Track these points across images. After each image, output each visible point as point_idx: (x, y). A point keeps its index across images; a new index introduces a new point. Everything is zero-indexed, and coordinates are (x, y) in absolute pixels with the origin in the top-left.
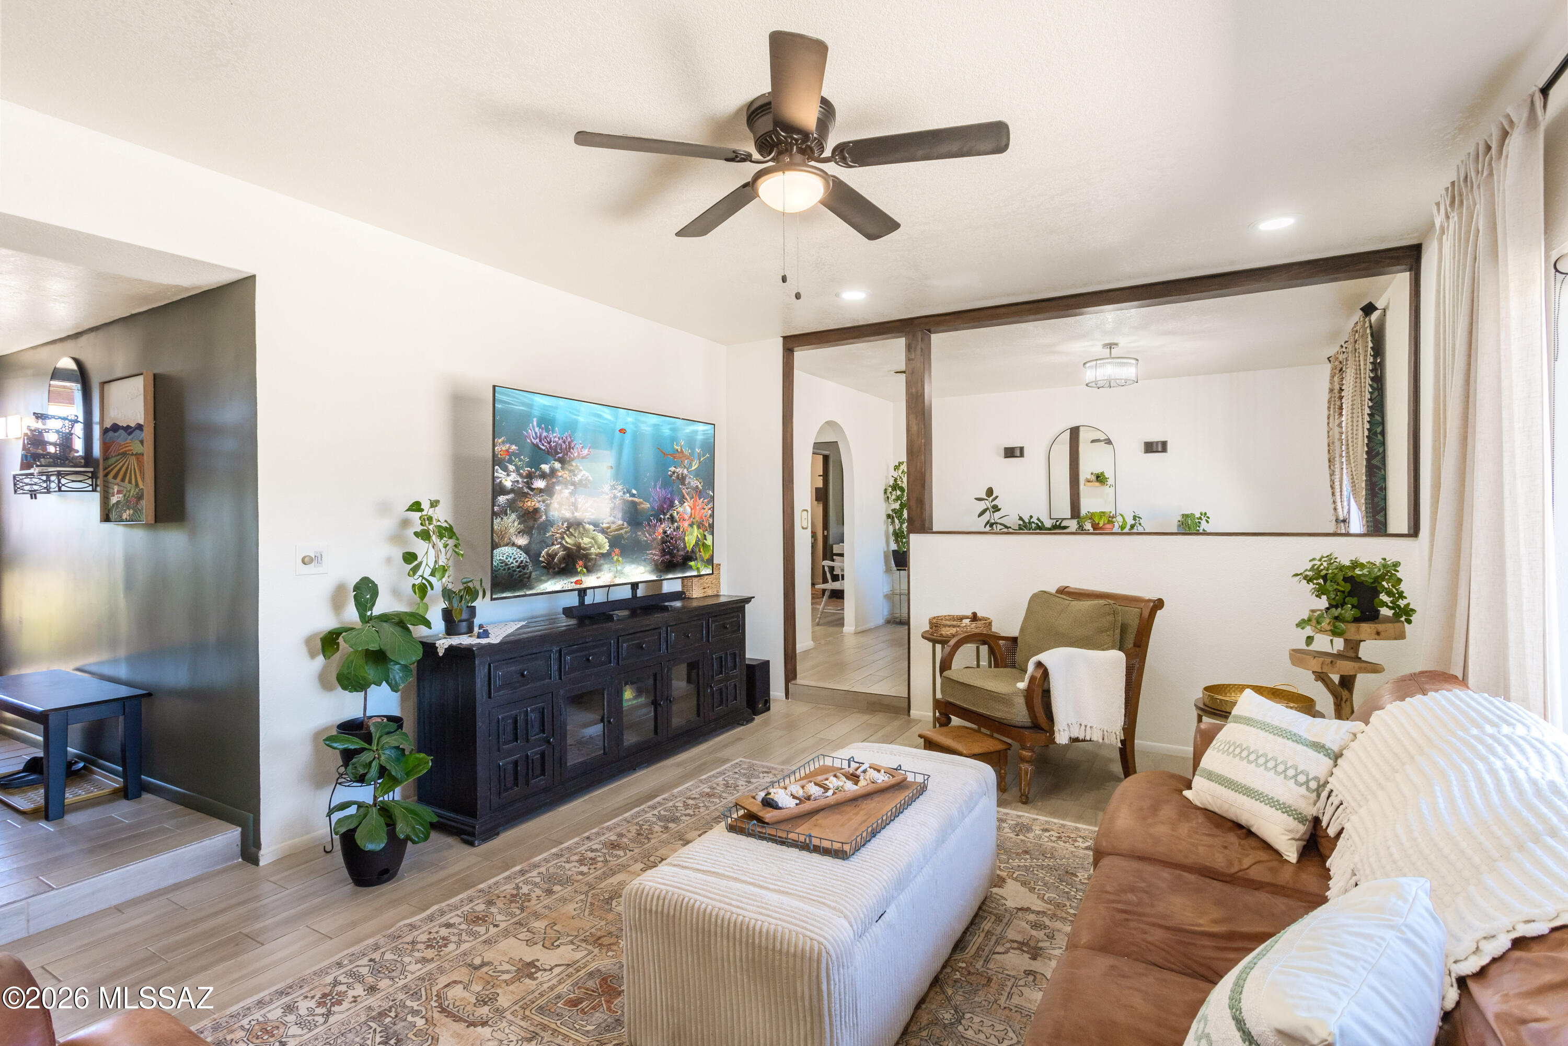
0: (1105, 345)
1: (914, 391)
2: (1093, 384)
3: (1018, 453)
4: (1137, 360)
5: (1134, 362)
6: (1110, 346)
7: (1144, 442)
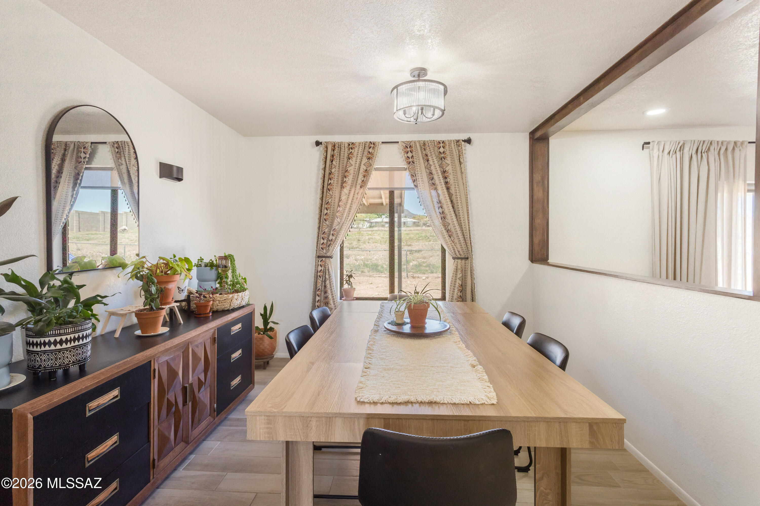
7: (161, 163)
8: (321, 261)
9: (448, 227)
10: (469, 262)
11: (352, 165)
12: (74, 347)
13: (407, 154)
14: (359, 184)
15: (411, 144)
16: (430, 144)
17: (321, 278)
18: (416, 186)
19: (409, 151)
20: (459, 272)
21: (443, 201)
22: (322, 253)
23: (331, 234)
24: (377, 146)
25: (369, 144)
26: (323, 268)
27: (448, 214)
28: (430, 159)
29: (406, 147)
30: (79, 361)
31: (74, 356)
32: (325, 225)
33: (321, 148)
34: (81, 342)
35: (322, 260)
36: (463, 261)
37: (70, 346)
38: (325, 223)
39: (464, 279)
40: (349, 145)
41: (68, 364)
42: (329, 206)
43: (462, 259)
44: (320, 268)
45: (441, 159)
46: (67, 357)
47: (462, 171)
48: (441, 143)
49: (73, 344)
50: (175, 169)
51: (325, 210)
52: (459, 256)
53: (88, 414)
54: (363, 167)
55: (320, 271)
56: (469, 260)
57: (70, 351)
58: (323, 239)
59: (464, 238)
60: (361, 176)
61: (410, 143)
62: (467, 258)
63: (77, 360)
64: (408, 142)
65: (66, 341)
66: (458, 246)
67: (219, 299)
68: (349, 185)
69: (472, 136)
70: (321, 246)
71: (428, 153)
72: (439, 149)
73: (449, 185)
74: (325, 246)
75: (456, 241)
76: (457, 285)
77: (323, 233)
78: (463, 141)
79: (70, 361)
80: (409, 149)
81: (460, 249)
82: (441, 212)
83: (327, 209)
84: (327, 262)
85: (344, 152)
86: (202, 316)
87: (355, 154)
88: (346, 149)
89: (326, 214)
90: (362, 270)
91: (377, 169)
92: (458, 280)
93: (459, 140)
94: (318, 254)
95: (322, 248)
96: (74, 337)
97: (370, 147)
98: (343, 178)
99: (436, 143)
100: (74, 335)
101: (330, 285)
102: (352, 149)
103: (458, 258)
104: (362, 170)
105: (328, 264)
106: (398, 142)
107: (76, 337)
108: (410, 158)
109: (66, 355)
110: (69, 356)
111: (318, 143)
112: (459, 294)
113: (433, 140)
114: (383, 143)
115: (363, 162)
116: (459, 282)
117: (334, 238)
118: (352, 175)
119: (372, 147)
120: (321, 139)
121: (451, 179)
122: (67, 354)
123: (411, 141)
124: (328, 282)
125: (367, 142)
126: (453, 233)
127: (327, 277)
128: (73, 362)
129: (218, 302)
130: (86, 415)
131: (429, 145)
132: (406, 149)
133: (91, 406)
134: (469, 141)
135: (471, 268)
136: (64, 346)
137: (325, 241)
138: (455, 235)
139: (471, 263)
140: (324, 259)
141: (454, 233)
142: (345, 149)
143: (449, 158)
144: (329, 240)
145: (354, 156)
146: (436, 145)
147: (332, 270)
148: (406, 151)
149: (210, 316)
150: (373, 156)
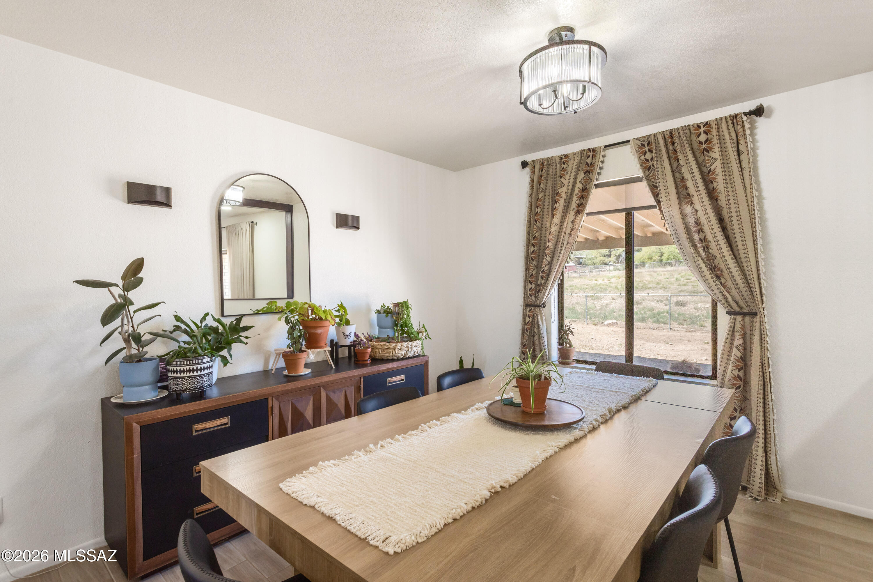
3: (162, 199)
7: (337, 214)
8: (529, 311)
9: (713, 261)
10: (758, 320)
11: (564, 185)
12: (190, 377)
13: (644, 156)
14: (573, 209)
15: (650, 139)
16: (681, 132)
17: (527, 332)
18: (658, 202)
19: (647, 151)
20: (738, 336)
21: (703, 220)
22: (531, 301)
23: (540, 276)
24: (599, 153)
25: (587, 152)
26: (531, 320)
27: (712, 241)
28: (680, 156)
29: (643, 145)
30: (195, 388)
31: (189, 384)
32: (532, 265)
33: (528, 169)
34: (199, 373)
35: (531, 310)
36: (747, 319)
37: (186, 376)
38: (533, 264)
39: (746, 350)
40: (561, 158)
41: (185, 390)
42: (536, 242)
43: (744, 314)
44: (528, 319)
45: (703, 153)
46: (185, 384)
47: (743, 166)
48: (702, 126)
49: (188, 374)
50: (350, 218)
51: (532, 247)
52: (738, 309)
53: (194, 434)
54: (579, 186)
55: (528, 323)
56: (758, 316)
57: (187, 380)
58: (531, 283)
59: (746, 279)
60: (575, 198)
61: (648, 139)
62: (755, 314)
63: (192, 387)
64: (645, 137)
65: (184, 371)
66: (734, 292)
67: (381, 347)
68: (559, 212)
69: (766, 102)
70: (529, 292)
71: (677, 148)
72: (698, 136)
73: (716, 194)
74: (533, 292)
75: (730, 284)
76: (732, 358)
77: (531, 276)
78: (745, 114)
79: (187, 388)
80: (647, 148)
81: (738, 299)
82: (702, 238)
83: (534, 246)
84: (536, 312)
85: (556, 169)
86: (361, 363)
87: (569, 170)
88: (558, 165)
89: (532, 252)
90: (702, 322)
91: (597, 186)
92: (734, 349)
93: (737, 115)
94: (526, 302)
95: (530, 295)
96: (190, 369)
97: (589, 156)
98: (553, 204)
99: (692, 129)
100: (189, 367)
101: (540, 341)
102: (564, 163)
103: (736, 313)
104: (577, 190)
105: (537, 315)
106: (628, 141)
107: (191, 369)
108: (650, 161)
109: (184, 383)
110: (186, 384)
111: (524, 164)
112: (736, 373)
113: (688, 126)
114: (606, 146)
115: (579, 179)
116: (736, 353)
117: (543, 281)
118: (563, 198)
119: (591, 156)
120: (529, 158)
121: (720, 184)
122: (184, 381)
123: (650, 135)
124: (536, 337)
125: (584, 150)
126: (722, 271)
127: (536, 330)
128: (190, 389)
129: (380, 350)
130: (192, 434)
131: (681, 134)
132: (642, 149)
133: (197, 428)
134: (759, 112)
135: (761, 330)
136: (182, 375)
137: (533, 286)
138: (726, 274)
139: (761, 323)
140: (533, 308)
141: (725, 271)
142: (556, 166)
143: (716, 149)
144: (539, 285)
145: (567, 173)
146: (692, 131)
147: (542, 322)
148: (643, 151)
149: (368, 364)
150: (594, 169)
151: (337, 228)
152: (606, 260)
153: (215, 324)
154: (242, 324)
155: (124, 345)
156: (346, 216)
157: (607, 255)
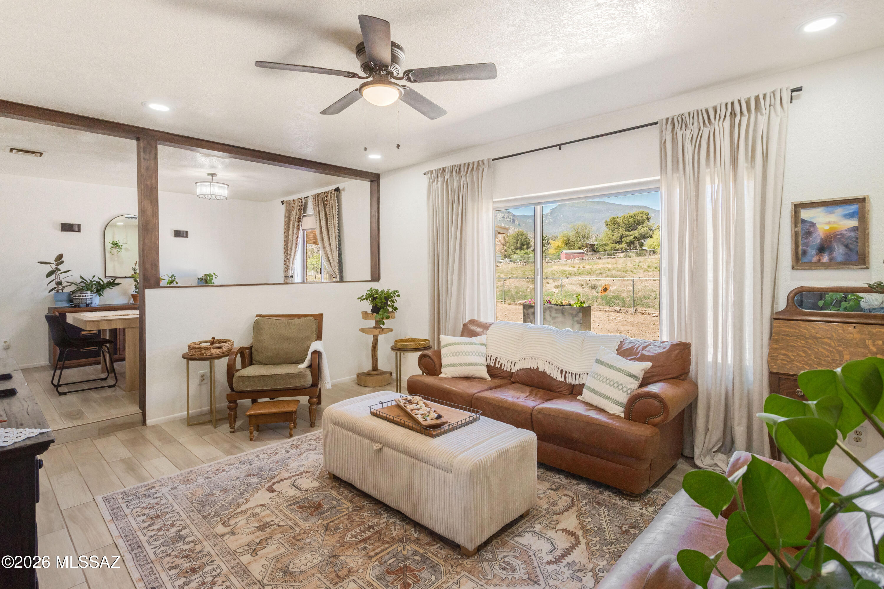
0: (209, 174)
1: (149, 183)
2: (203, 196)
3: (77, 229)
4: (228, 185)
5: (226, 186)
6: (213, 175)
7: (174, 231)
50: (183, 233)
107: (82, 296)
151: (174, 237)
152: (617, 246)
153: (98, 280)
154: (116, 282)
155: (56, 286)
156: (180, 231)
157: (618, 242)
